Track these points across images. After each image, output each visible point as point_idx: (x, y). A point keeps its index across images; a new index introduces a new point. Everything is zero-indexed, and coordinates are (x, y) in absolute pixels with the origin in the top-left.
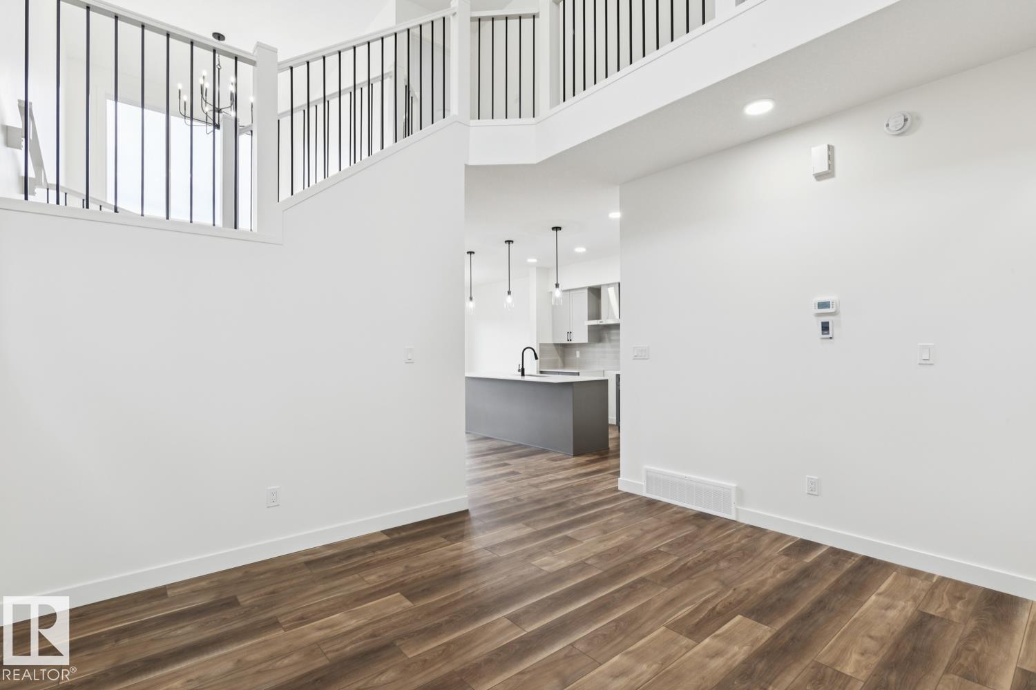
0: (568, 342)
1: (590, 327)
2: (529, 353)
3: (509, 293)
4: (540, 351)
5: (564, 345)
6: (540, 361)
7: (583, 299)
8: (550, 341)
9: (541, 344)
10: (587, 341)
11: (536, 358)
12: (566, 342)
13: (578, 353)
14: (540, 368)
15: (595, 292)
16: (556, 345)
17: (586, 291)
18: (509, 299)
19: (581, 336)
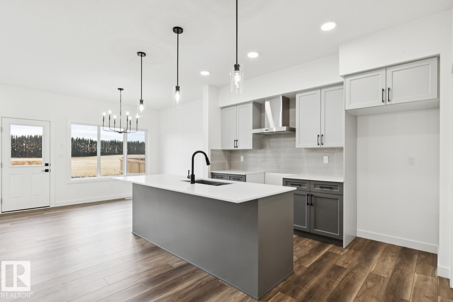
0: (235, 149)
1: (254, 134)
2: (200, 158)
3: (178, 88)
4: (211, 155)
5: (231, 151)
6: (211, 165)
7: (249, 111)
8: (220, 148)
9: (212, 150)
10: (251, 148)
11: (208, 163)
12: (233, 148)
13: (242, 158)
14: (211, 170)
15: (259, 106)
16: (224, 151)
17: (251, 105)
18: (177, 96)
19: (246, 143)
